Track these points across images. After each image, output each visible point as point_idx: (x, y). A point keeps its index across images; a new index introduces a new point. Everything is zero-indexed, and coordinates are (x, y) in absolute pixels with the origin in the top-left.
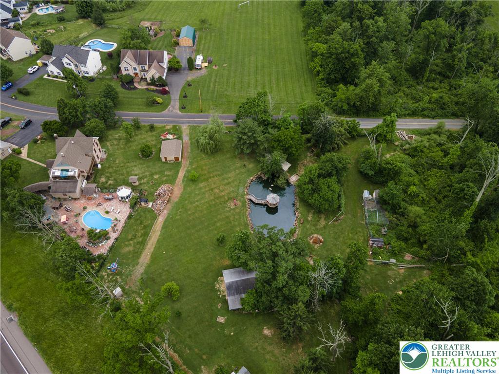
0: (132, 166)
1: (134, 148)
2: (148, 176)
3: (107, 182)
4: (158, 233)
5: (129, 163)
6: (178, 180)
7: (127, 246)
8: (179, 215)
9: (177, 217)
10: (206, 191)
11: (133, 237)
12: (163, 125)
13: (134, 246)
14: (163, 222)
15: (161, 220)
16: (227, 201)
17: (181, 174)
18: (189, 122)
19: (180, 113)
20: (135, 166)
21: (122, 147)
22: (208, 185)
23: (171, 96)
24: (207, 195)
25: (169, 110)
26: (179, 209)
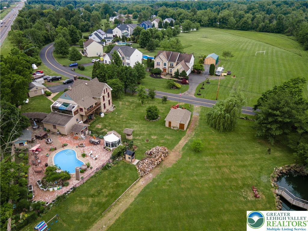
0: (133, 124)
1: (142, 111)
2: (145, 134)
3: (101, 129)
4: (131, 200)
5: (132, 120)
6: (177, 146)
7: (81, 202)
8: (169, 185)
9: (164, 187)
10: (211, 167)
11: (96, 194)
12: (176, 101)
13: (91, 207)
14: (142, 188)
15: (142, 183)
16: (242, 188)
17: (183, 142)
18: (202, 104)
19: (195, 97)
20: (137, 124)
21: (132, 108)
22: (215, 161)
23: (190, 86)
24: (211, 172)
25: (185, 94)
26: (170, 178)
